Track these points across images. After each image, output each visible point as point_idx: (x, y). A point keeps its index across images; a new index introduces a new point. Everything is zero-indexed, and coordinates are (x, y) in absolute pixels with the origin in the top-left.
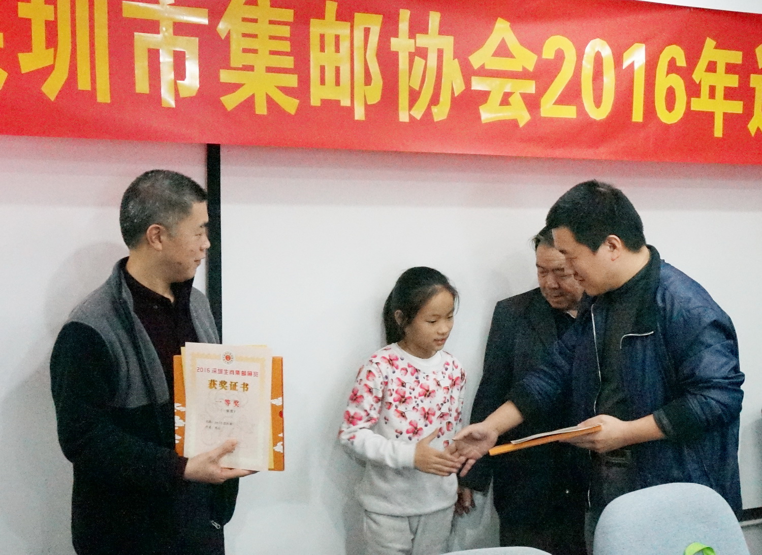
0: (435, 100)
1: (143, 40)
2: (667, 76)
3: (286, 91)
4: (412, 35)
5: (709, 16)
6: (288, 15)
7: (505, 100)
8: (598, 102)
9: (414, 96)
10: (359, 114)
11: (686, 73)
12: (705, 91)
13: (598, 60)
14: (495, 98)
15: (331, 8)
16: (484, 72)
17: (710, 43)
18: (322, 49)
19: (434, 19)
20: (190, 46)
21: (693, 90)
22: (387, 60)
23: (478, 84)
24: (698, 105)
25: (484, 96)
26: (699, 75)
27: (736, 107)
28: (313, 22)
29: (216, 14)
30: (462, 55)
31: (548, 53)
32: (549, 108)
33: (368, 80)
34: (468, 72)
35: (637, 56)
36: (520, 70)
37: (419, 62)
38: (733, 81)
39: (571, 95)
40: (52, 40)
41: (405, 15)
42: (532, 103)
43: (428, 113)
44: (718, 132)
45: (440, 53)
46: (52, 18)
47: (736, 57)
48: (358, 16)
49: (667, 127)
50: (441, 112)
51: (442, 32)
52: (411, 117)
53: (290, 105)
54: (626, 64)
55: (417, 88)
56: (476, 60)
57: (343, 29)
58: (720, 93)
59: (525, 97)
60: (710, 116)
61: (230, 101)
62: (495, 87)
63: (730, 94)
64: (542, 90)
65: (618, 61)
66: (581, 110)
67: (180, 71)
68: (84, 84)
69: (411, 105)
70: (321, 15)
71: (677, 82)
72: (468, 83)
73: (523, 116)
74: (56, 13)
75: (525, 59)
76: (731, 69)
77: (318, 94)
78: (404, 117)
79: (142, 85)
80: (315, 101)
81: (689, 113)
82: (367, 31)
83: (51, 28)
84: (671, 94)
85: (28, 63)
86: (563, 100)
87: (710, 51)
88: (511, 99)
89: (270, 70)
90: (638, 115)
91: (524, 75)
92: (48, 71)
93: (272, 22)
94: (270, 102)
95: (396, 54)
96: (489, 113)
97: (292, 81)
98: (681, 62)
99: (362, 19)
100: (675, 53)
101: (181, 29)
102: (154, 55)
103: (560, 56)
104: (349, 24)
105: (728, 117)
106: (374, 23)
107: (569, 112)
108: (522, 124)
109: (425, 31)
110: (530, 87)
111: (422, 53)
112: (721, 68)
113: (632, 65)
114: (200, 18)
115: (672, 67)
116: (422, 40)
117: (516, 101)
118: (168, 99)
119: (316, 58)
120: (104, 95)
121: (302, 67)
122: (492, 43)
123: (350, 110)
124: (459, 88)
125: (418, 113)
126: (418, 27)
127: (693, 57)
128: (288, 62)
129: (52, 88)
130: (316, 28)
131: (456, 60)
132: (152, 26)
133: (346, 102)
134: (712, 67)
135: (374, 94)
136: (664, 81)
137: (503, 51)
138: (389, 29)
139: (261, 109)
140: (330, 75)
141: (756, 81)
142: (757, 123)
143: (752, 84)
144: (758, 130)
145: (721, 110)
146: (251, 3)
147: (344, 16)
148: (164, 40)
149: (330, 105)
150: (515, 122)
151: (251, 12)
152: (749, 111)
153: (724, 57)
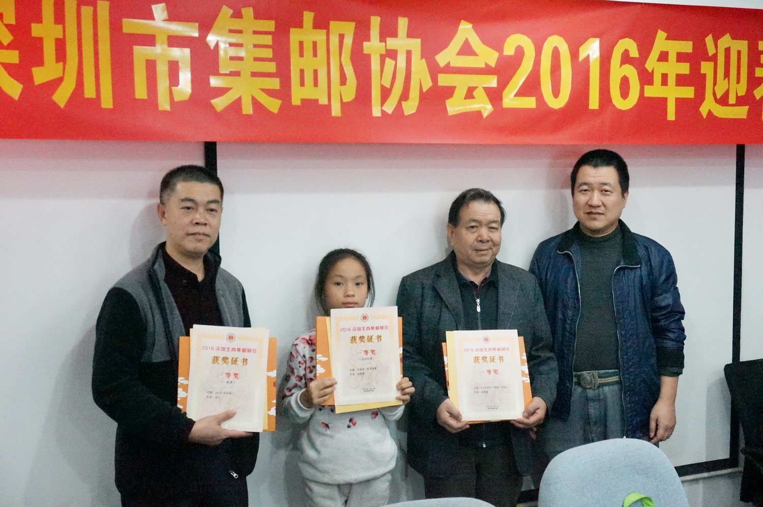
0: (405, 96)
1: (141, 53)
2: (620, 67)
3: (270, 93)
4: (383, 39)
5: (662, 12)
6: (270, 25)
7: (470, 94)
8: (556, 93)
9: (386, 93)
10: (336, 111)
11: (639, 64)
12: (657, 79)
13: (556, 54)
14: (460, 92)
15: (308, 17)
16: (449, 70)
17: (661, 35)
18: (302, 55)
19: (403, 23)
20: (182, 54)
21: (646, 78)
22: (361, 62)
23: (444, 80)
24: (650, 92)
25: (449, 91)
26: (652, 63)
27: (688, 92)
28: (292, 30)
29: (206, 27)
30: (429, 54)
31: (509, 49)
32: (510, 100)
33: (343, 80)
34: (435, 71)
35: (592, 49)
36: (483, 66)
37: (389, 62)
38: (685, 68)
39: (531, 87)
40: (61, 56)
41: (375, 21)
42: (495, 95)
43: (399, 107)
44: (671, 116)
45: (409, 53)
46: (61, 36)
47: (687, 47)
48: (333, 25)
49: (622, 113)
50: (411, 107)
51: (410, 35)
52: (383, 112)
53: (273, 105)
54: (582, 57)
55: (388, 85)
56: (442, 59)
57: (319, 36)
58: (672, 80)
59: (488, 90)
60: (663, 101)
61: (220, 103)
62: (461, 83)
63: (682, 80)
64: (503, 84)
65: (574, 54)
66: (541, 101)
67: (174, 79)
68: (89, 92)
69: (383, 102)
70: (300, 25)
71: (631, 72)
72: (434, 79)
73: (486, 108)
74: (64, 32)
75: (487, 56)
76: (681, 57)
77: (298, 95)
78: (376, 112)
79: (141, 92)
80: (296, 101)
81: (643, 99)
82: (342, 37)
83: (60, 45)
84: (625, 84)
85: (40, 76)
86: (522, 93)
87: (661, 42)
88: (475, 93)
89: (254, 74)
90: (594, 103)
91: (487, 71)
92: (58, 82)
93: (255, 32)
94: (256, 103)
95: (368, 57)
96: (455, 106)
97: (275, 83)
98: (634, 53)
99: (336, 27)
100: (629, 45)
101: (175, 41)
102: (151, 65)
103: (520, 52)
104: (325, 31)
105: (680, 102)
106: (348, 29)
107: (529, 103)
108: (485, 115)
109: (394, 34)
110: (492, 82)
111: (392, 54)
112: (672, 57)
113: (588, 58)
114: (191, 31)
115: (626, 59)
116: (391, 43)
117: (480, 94)
118: (164, 104)
119: (296, 63)
120: (107, 102)
121: (283, 73)
122: (456, 43)
123: (328, 107)
124: (428, 84)
125: (389, 108)
126: (388, 31)
127: (645, 48)
128: (271, 67)
129: (61, 97)
130: (295, 36)
131: (424, 60)
132: (149, 40)
133: (323, 101)
134: (663, 57)
135: (349, 92)
136: (617, 71)
137: (466, 50)
138: (362, 34)
139: (247, 109)
140: (309, 77)
141: (706, 68)
142: (708, 106)
143: (703, 71)
144: (710, 112)
145: (673, 93)
146: (237, 15)
147: (321, 24)
148: (161, 51)
149: (310, 104)
150: (479, 113)
151: (236, 24)
152: (700, 96)
153: (675, 47)
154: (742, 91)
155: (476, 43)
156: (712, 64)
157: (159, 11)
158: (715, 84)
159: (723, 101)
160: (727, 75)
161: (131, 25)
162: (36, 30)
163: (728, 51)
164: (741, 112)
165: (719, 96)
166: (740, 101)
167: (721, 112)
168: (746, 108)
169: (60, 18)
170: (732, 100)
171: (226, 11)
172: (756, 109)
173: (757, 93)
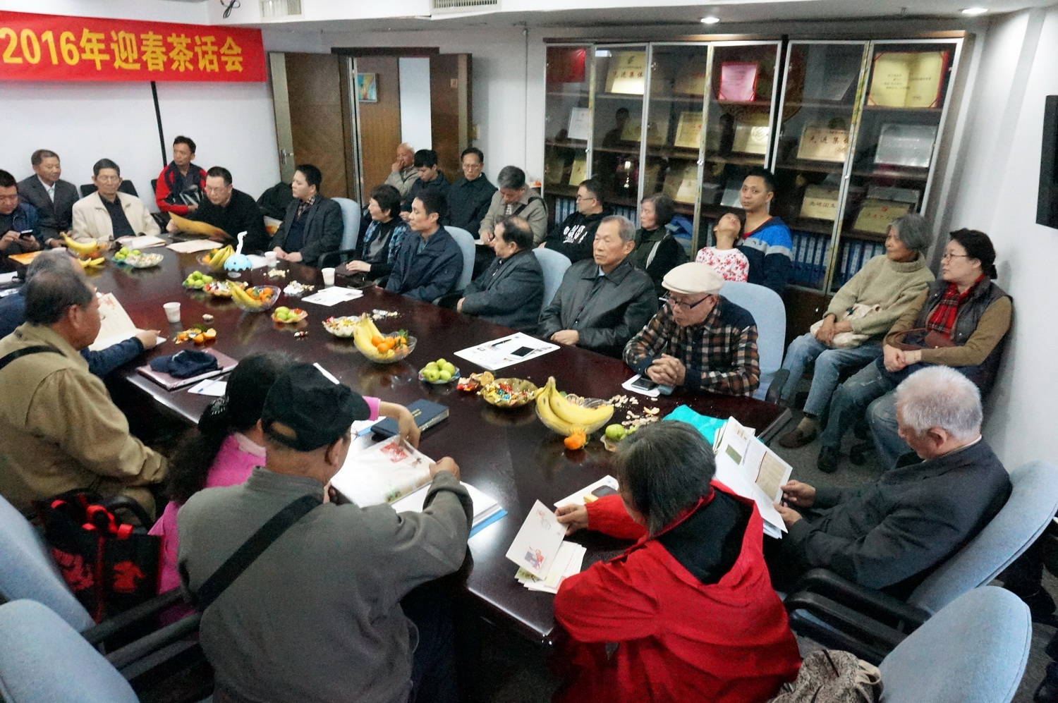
2: (66, 45)
5: (84, 20)
8: (32, 55)
11: (77, 43)
12: (88, 50)
13: (29, 39)
17: (86, 30)
21: (82, 50)
24: (85, 57)
26: (83, 43)
27: (106, 57)
31: (2, 35)
32: (8, 59)
35: (48, 36)
38: (102, 46)
39: (18, 52)
44: (99, 67)
47: (102, 36)
49: (71, 66)
54: (43, 40)
58: (96, 51)
60: (93, 61)
65: (39, 39)
66: (24, 59)
71: (72, 47)
76: (99, 41)
81: (81, 60)
84: (70, 54)
86: (14, 55)
87: (86, 33)
90: (55, 61)
98: (72, 38)
100: (68, 35)
103: (8, 36)
105: (102, 61)
107: (18, 60)
112: (94, 40)
113: (46, 41)
115: (68, 41)
127: (79, 37)
134: (89, 41)
136: (65, 48)
141: (114, 46)
142: (118, 64)
143: (112, 47)
144: (120, 67)
145: (98, 58)
152: (113, 59)
153: (95, 36)
154: (135, 56)
156: (116, 44)
158: (120, 53)
159: (126, 61)
160: (126, 48)
163: (124, 39)
164: (137, 66)
165: (123, 58)
166: (135, 61)
167: (125, 66)
168: (139, 65)
170: (131, 61)
172: (144, 65)
173: (144, 58)
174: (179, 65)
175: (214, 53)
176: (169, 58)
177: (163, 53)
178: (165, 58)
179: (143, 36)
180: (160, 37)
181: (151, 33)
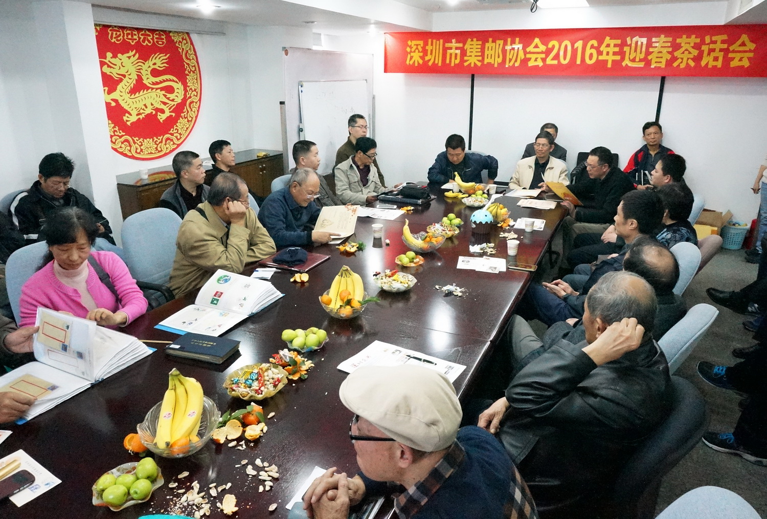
0: (516, 61)
1: (449, 52)
2: (590, 50)
3: (479, 61)
4: (511, 45)
5: (609, 30)
6: (480, 43)
7: (536, 60)
8: (565, 59)
9: (510, 60)
10: (496, 65)
11: (597, 49)
12: (605, 53)
13: (566, 47)
14: (533, 59)
15: (490, 40)
16: (530, 53)
17: (608, 38)
18: (488, 50)
19: (517, 40)
20: (458, 52)
21: (600, 53)
22: (504, 52)
23: (528, 56)
24: (601, 58)
25: (529, 59)
26: (603, 48)
27: (618, 58)
29: (464, 44)
30: (524, 48)
31: (550, 46)
32: (549, 61)
33: (499, 57)
34: (525, 53)
35: (579, 44)
36: (541, 51)
37: (512, 51)
38: (617, 49)
39: (557, 57)
40: (431, 54)
41: (509, 40)
42: (544, 60)
43: (514, 64)
44: (609, 65)
45: (518, 49)
46: (432, 49)
47: (619, 42)
49: (589, 65)
50: (517, 64)
51: (519, 43)
52: (509, 66)
53: (479, 64)
54: (575, 47)
55: (511, 58)
56: (528, 50)
57: (494, 44)
58: (611, 53)
59: (542, 58)
60: (606, 62)
61: (466, 64)
62: (533, 57)
63: (615, 53)
64: (547, 56)
65: (573, 46)
66: (559, 61)
67: (456, 58)
68: (436, 62)
69: (509, 63)
70: (488, 42)
71: (594, 52)
72: (525, 55)
73: (540, 64)
75: (542, 48)
76: (615, 46)
77: (486, 61)
78: (507, 66)
79: (448, 61)
80: (485, 63)
81: (598, 61)
82: (499, 45)
83: (432, 51)
84: (591, 56)
85: (427, 58)
86: (553, 59)
87: (607, 40)
88: (538, 60)
89: (475, 56)
90: (578, 62)
91: (542, 53)
92: (430, 60)
93: (477, 45)
94: (475, 64)
95: (506, 50)
96: (531, 64)
97: (480, 58)
98: (596, 45)
99: (498, 42)
100: (595, 43)
101: (457, 48)
102: (451, 55)
103: (554, 47)
105: (613, 61)
106: (501, 42)
107: (555, 62)
108: (540, 66)
109: (515, 43)
110: (543, 56)
111: (513, 49)
112: (612, 45)
113: (577, 48)
114: (460, 45)
115: (592, 47)
116: (513, 46)
117: (539, 60)
118: (453, 65)
119: (486, 52)
120: (440, 64)
121: (483, 55)
122: (533, 45)
123: (494, 64)
124: (523, 57)
125: (511, 64)
126: (513, 42)
127: (600, 43)
128: (480, 54)
129: (430, 63)
130: (487, 45)
131: (523, 50)
132: (451, 48)
133: (493, 63)
134: (608, 46)
135: (500, 60)
136: (588, 51)
137: (536, 46)
138: (505, 44)
139: (472, 65)
140: (489, 56)
141: (626, 49)
142: (627, 62)
143: (625, 50)
144: (627, 65)
145: (610, 58)
146: (472, 40)
147: (494, 41)
148: (453, 51)
149: (489, 64)
150: (538, 66)
151: (472, 43)
152: (623, 59)
153: (613, 42)
154: (642, 56)
155: (540, 44)
156: (629, 47)
157: (454, 41)
158: (630, 54)
159: (633, 60)
160: (636, 51)
161: (447, 45)
162: (427, 48)
163: (637, 42)
164: (642, 65)
165: (631, 58)
166: (641, 60)
167: (630, 64)
168: (643, 63)
169: (432, 45)
170: (637, 59)
171: (469, 40)
172: (648, 63)
173: (650, 57)
174: (682, 62)
175: (721, 50)
176: (673, 55)
177: (669, 52)
178: (669, 57)
179: (654, 40)
180: (670, 39)
181: (663, 36)
